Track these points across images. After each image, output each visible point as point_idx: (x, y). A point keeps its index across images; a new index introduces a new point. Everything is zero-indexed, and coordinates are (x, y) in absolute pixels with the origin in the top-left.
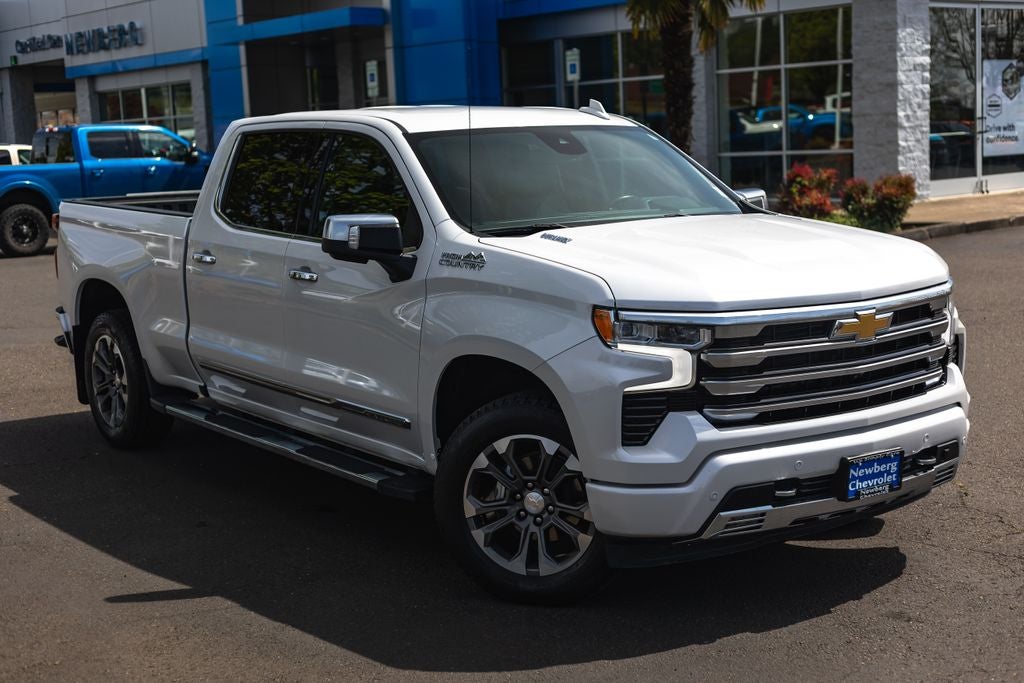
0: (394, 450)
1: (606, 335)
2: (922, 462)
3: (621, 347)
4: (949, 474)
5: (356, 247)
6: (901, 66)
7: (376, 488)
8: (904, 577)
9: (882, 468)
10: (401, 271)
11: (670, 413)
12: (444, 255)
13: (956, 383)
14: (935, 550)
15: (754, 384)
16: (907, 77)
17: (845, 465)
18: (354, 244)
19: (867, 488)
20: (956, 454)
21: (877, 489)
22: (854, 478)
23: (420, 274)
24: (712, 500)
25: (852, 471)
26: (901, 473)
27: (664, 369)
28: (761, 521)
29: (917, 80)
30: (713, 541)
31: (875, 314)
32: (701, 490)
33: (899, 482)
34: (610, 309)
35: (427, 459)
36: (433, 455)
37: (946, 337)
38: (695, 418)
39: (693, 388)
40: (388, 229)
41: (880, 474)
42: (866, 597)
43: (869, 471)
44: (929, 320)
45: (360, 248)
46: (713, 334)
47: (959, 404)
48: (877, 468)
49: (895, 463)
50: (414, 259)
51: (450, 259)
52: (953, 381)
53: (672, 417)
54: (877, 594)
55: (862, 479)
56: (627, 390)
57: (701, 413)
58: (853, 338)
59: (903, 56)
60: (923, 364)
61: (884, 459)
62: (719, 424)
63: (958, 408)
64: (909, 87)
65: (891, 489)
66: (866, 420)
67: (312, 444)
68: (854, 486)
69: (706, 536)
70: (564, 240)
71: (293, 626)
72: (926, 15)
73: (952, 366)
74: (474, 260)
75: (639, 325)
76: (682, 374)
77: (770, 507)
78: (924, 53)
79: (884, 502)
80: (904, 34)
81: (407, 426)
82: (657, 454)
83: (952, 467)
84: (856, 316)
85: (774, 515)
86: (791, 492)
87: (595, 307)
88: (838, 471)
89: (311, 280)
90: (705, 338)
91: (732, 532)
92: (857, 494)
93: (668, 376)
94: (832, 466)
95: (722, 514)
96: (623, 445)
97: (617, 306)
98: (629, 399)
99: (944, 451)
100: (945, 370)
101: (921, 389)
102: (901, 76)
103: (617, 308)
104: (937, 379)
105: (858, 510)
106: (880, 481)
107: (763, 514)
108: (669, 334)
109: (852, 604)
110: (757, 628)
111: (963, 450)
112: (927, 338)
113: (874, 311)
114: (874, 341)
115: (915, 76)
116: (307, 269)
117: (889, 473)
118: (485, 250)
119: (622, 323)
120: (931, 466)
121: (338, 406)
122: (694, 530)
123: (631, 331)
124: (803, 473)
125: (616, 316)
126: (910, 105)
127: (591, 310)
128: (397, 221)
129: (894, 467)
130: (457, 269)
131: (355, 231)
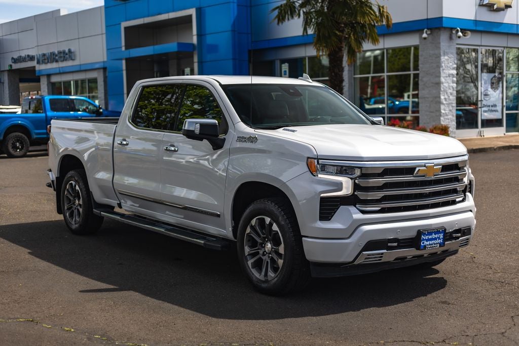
0: (212, 229)
1: (312, 171)
2: (454, 235)
3: (319, 176)
4: (466, 243)
5: (198, 133)
6: (442, 75)
7: (203, 245)
8: (446, 288)
9: (436, 236)
10: (217, 145)
11: (341, 206)
12: (238, 137)
13: (470, 201)
14: (460, 278)
15: (379, 195)
16: (445, 80)
17: (420, 232)
18: (197, 131)
19: (431, 244)
20: (470, 234)
21: (433, 245)
22: (424, 240)
23: (227, 146)
24: (360, 246)
25: (423, 236)
26: (445, 239)
27: (339, 187)
28: (381, 257)
29: (450, 81)
30: (360, 265)
31: (434, 166)
32: (354, 242)
33: (444, 244)
34: (315, 159)
35: (227, 231)
36: (230, 229)
37: (466, 180)
38: (352, 209)
39: (351, 195)
40: (214, 125)
41: (435, 239)
42: (429, 296)
43: (430, 237)
44: (458, 171)
45: (200, 134)
46: (361, 171)
47: (471, 211)
48: (434, 236)
49: (442, 234)
50: (225, 139)
51: (241, 139)
52: (469, 201)
53: (342, 208)
54: (434, 294)
55: (427, 240)
56: (322, 195)
57: (355, 207)
58: (424, 176)
59: (443, 70)
60: (455, 191)
61: (438, 232)
62: (363, 212)
63: (470, 213)
64: (446, 85)
65: (440, 246)
66: (429, 214)
67: (172, 227)
68: (423, 243)
69: (356, 263)
70: (293, 131)
71: (168, 302)
72: (455, 51)
73: (468, 194)
74: (252, 139)
75: (328, 166)
76: (347, 189)
77: (385, 251)
78: (453, 69)
79: (437, 253)
80: (444, 59)
81: (218, 216)
82: (336, 224)
83: (468, 239)
84: (425, 166)
85: (389, 256)
87: (308, 158)
88: (416, 236)
89: (175, 151)
90: (358, 173)
91: (369, 261)
92: (425, 247)
93: (341, 190)
94: (413, 234)
95: (364, 253)
96: (320, 220)
97: (319, 158)
98: (322, 199)
99: (465, 231)
100: (465, 195)
101: (454, 202)
102: (443, 80)
103: (318, 159)
104: (461, 199)
105: (425, 255)
106: (436, 242)
107: (382, 254)
108: (343, 170)
109: (423, 298)
110: (379, 306)
111: (473, 232)
112: (457, 179)
113: (433, 164)
114: (433, 178)
115: (449, 80)
116: (173, 146)
117: (439, 239)
118: (256, 134)
119: (320, 166)
120: (458, 238)
121: (185, 208)
122: (351, 260)
123: (324, 169)
124: (401, 236)
125: (318, 162)
126: (447, 93)
127: (306, 159)
128: (217, 122)
129: (441, 236)
130: (244, 143)
131: (198, 126)
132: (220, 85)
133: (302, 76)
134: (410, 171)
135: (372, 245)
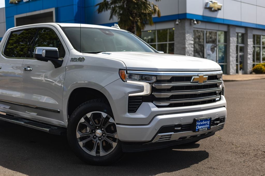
0: (54, 121)
1: (123, 78)
2: (215, 122)
3: (128, 81)
4: (222, 127)
5: (44, 56)
6: (187, 43)
7: (48, 132)
8: (209, 158)
9: (205, 123)
10: (58, 64)
11: (143, 103)
12: (72, 59)
14: (216, 151)
15: (169, 94)
16: (188, 46)
17: (195, 120)
18: (44, 55)
19: (202, 128)
20: (224, 121)
21: (204, 129)
22: (198, 125)
23: (64, 65)
24: (156, 130)
25: (197, 123)
26: (211, 125)
27: (141, 89)
28: (170, 137)
29: (190, 47)
30: (157, 143)
31: (204, 76)
32: (152, 127)
33: (210, 128)
34: (125, 70)
35: (64, 122)
36: (67, 121)
37: (221, 86)
38: (151, 104)
39: (150, 95)
40: (55, 51)
41: (205, 124)
42: (200, 163)
43: (202, 123)
44: (217, 80)
45: (46, 56)
46: (156, 78)
47: (224, 106)
48: (204, 122)
49: (209, 121)
50: (63, 61)
51: (73, 60)
52: (223, 100)
53: (144, 104)
54: (202, 162)
55: (200, 125)
56: (130, 95)
57: (153, 103)
59: (187, 41)
60: (215, 93)
61: (206, 120)
62: (158, 107)
63: (224, 108)
64: (188, 49)
65: (208, 129)
67: (29, 121)
68: (197, 127)
69: (153, 142)
70: (109, 54)
71: (20, 172)
72: (192, 31)
74: (81, 59)
75: (133, 75)
76: (147, 91)
77: (173, 133)
78: (192, 40)
79: (205, 134)
80: (187, 35)
81: (59, 112)
82: (139, 115)
83: (223, 125)
84: (198, 76)
85: (175, 136)
86: (180, 128)
87: (120, 69)
88: (193, 122)
89: (30, 70)
90: (154, 79)
91: (162, 141)
92: (198, 130)
93: (142, 91)
94: (191, 121)
95: (159, 134)
96: (128, 112)
97: (127, 69)
98: (130, 97)
99: (221, 119)
100: (221, 96)
101: (214, 101)
102: (187, 46)
103: (127, 70)
104: (218, 99)
105: (198, 136)
106: (205, 126)
107: (171, 135)
108: (143, 78)
109: (196, 165)
111: (226, 120)
112: (216, 86)
113: (203, 75)
114: (203, 84)
115: (190, 46)
116: (29, 67)
117: (207, 124)
118: (84, 56)
119: (128, 74)
120: (217, 124)
121: (37, 108)
122: (150, 139)
123: (131, 77)
124: (183, 123)
125: (127, 72)
126: (189, 53)
127: (118, 70)
128: (57, 49)
129: (208, 122)
130: (76, 62)
131: (44, 51)
132: (60, 27)
133: (114, 25)
134: (188, 78)
135: (164, 129)
